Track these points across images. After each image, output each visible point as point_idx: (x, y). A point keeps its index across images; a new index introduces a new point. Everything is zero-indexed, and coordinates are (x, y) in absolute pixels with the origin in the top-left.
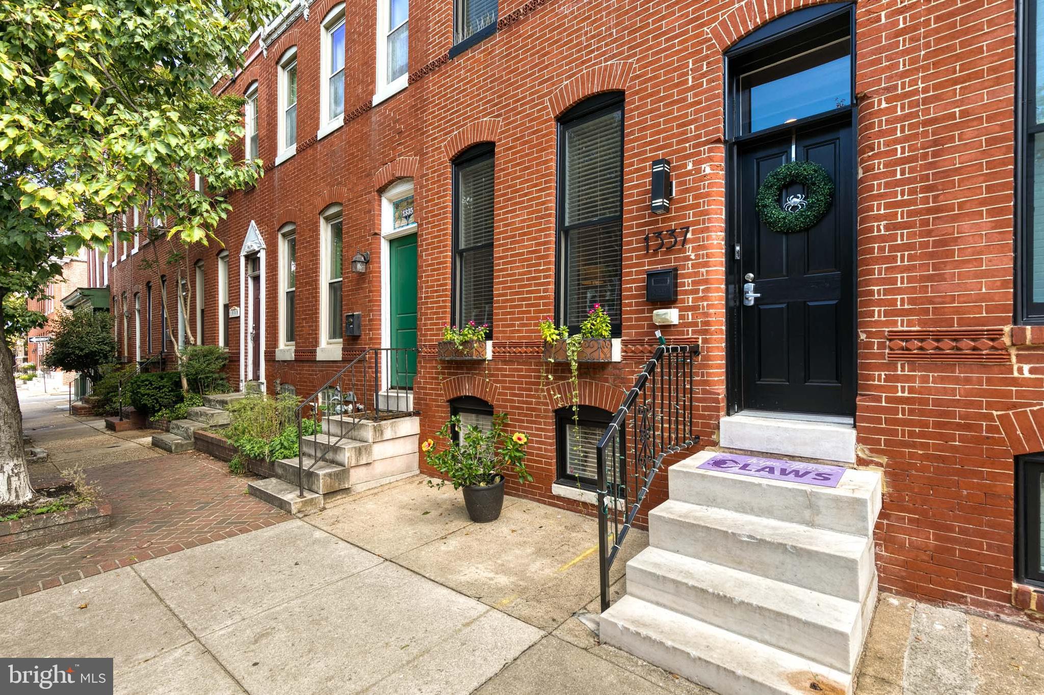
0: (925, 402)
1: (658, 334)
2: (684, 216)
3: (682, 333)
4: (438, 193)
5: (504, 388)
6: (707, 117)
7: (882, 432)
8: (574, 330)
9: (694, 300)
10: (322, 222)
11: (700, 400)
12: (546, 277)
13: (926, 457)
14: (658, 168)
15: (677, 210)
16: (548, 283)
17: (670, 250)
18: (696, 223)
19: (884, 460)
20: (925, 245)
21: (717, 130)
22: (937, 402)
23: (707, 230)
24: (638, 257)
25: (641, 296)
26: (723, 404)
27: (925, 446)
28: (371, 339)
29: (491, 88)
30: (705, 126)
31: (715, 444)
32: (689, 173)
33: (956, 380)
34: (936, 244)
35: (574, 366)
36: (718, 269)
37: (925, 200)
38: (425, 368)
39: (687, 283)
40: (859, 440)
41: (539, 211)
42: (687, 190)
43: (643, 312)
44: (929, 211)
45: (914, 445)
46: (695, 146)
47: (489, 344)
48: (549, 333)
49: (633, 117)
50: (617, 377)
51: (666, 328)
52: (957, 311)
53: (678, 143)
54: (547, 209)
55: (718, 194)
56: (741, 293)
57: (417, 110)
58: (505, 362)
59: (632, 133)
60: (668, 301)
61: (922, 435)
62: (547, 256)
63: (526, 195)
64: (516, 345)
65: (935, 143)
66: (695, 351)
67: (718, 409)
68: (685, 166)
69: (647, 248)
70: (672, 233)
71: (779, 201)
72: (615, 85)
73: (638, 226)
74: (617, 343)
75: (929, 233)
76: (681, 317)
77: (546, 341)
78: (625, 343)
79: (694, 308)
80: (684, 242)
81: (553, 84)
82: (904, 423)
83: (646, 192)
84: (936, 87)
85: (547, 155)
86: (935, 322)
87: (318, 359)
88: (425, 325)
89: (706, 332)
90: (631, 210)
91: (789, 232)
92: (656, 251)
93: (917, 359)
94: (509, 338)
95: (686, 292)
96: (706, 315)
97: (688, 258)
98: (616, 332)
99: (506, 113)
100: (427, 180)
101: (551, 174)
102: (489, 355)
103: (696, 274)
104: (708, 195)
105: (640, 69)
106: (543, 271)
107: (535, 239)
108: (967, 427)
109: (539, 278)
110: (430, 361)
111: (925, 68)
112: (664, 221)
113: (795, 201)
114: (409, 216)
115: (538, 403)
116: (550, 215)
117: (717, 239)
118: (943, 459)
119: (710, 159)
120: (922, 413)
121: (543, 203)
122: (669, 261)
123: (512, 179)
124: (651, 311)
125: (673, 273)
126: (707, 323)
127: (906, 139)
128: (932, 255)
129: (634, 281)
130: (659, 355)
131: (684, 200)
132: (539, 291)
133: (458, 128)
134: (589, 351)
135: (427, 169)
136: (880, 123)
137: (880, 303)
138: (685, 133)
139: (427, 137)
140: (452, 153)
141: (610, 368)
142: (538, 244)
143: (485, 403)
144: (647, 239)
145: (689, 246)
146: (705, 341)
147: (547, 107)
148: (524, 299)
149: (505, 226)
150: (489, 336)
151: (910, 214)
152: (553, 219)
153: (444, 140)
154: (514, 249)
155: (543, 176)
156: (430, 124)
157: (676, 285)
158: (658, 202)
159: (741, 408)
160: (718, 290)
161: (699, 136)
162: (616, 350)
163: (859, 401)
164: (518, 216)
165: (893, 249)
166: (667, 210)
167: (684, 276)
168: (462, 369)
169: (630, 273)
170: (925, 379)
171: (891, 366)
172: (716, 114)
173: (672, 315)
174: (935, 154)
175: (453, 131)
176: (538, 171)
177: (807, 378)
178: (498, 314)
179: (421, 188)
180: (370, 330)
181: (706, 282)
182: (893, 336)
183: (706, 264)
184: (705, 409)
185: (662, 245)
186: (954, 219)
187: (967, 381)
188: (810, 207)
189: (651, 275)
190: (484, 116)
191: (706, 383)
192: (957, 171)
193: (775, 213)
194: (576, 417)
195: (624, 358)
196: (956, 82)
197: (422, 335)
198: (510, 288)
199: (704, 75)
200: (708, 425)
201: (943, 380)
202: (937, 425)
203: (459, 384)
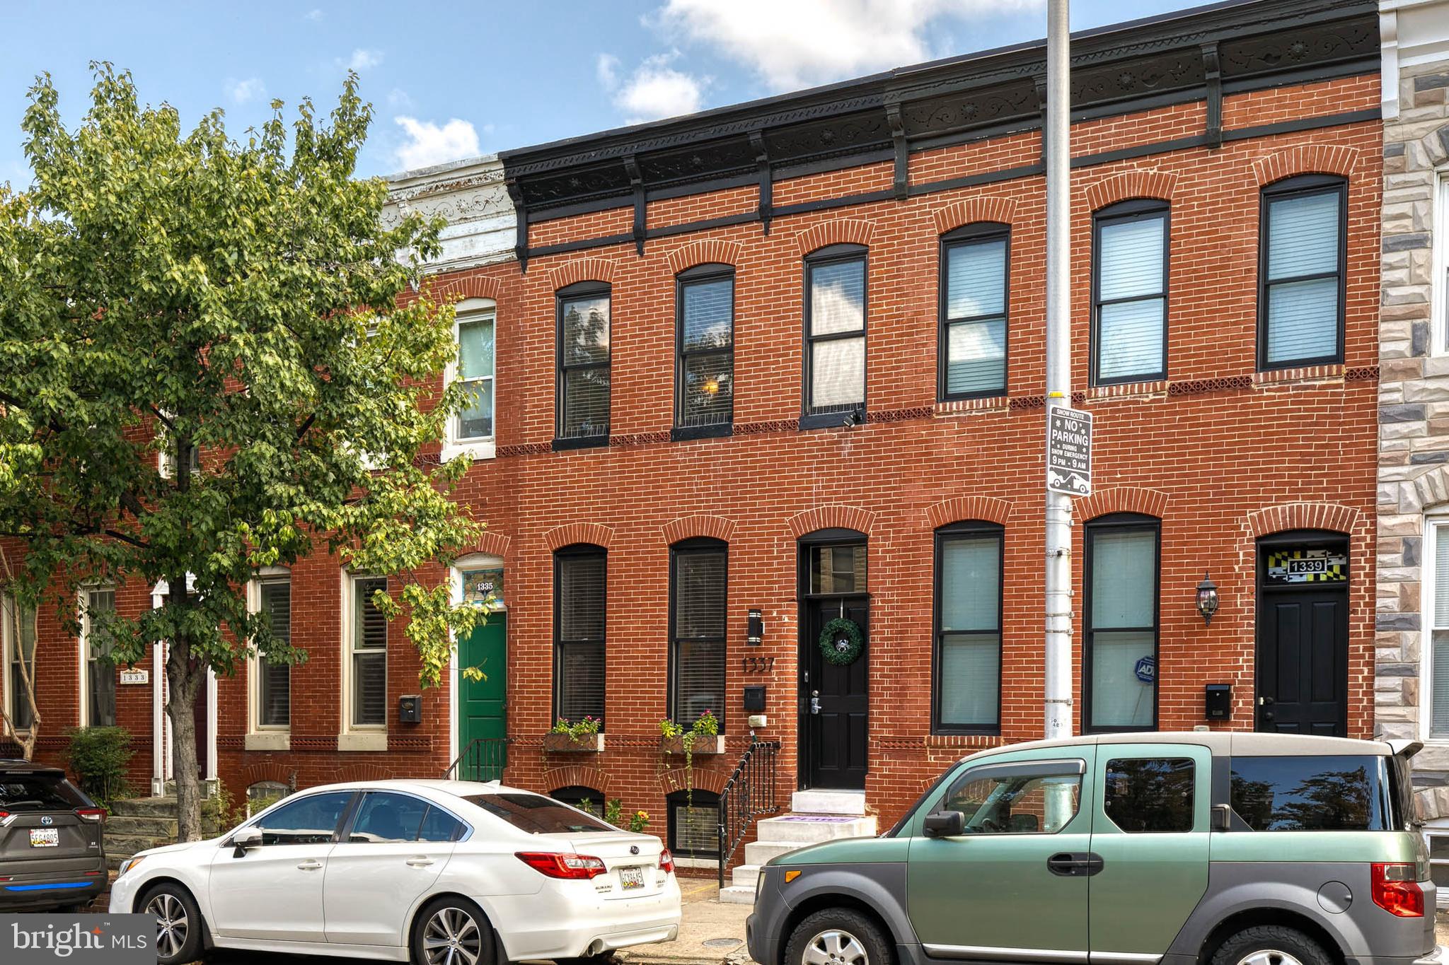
0: (894, 776)
1: (752, 733)
2: (770, 649)
3: (768, 733)
4: (537, 581)
5: (616, 777)
6: (786, 581)
7: (877, 795)
8: (688, 727)
9: (778, 710)
10: (343, 576)
11: (779, 781)
12: (659, 681)
13: (895, 807)
14: (753, 615)
15: (766, 643)
16: (662, 686)
17: (761, 672)
18: (779, 655)
19: (877, 811)
20: (896, 689)
21: (792, 593)
22: (900, 777)
23: (785, 661)
24: (738, 674)
25: (740, 704)
26: (795, 783)
27: (894, 801)
28: (438, 727)
29: (603, 497)
30: (784, 588)
31: (789, 811)
32: (774, 619)
33: (907, 764)
34: (901, 689)
35: (689, 756)
36: (792, 690)
37: (896, 664)
38: (520, 759)
39: (772, 698)
40: (867, 801)
41: (654, 622)
42: (773, 631)
43: (741, 716)
44: (899, 670)
45: (890, 801)
46: (779, 600)
47: (601, 737)
48: (669, 731)
49: (734, 567)
50: (721, 765)
51: (758, 729)
52: (908, 726)
53: (767, 595)
54: (660, 622)
55: (793, 637)
56: (810, 705)
57: (509, 487)
58: (618, 754)
59: (734, 578)
60: (760, 710)
61: (894, 795)
62: (661, 663)
63: (640, 605)
64: (629, 739)
65: (901, 632)
66: (777, 746)
67: (791, 787)
68: (771, 613)
69: (745, 668)
70: (762, 660)
71: (834, 644)
72: (719, 535)
73: (739, 650)
74: (721, 740)
75: (897, 682)
76: (768, 721)
77: (664, 736)
78: (727, 739)
79: (777, 716)
80: (771, 667)
81: (667, 516)
82: (887, 789)
83: (744, 626)
84: (902, 601)
85: (661, 575)
86: (900, 732)
87: (340, 748)
88: (519, 715)
89: (784, 733)
90: (732, 638)
91: (838, 665)
92: (751, 672)
93: (898, 754)
94: (622, 732)
95: (772, 704)
96: (785, 721)
97: (773, 680)
98: (721, 731)
99: (619, 525)
100: (521, 565)
101: (664, 593)
102: (601, 747)
103: (779, 692)
104: (786, 637)
105: (741, 529)
106: (657, 675)
107: (649, 646)
108: (911, 789)
109: (653, 681)
110: (527, 752)
111: (897, 589)
112: (757, 650)
113: (843, 644)
114: (487, 592)
115: (651, 789)
116: (663, 628)
117: (792, 668)
118: (901, 808)
119: (787, 612)
120: (894, 783)
121: (658, 616)
122: (760, 680)
123: (626, 588)
124: (747, 716)
125: (763, 690)
126: (785, 727)
127: (890, 626)
128: (899, 695)
129: (734, 692)
130: (753, 748)
131: (771, 637)
132: (653, 692)
133: (563, 523)
134: (700, 745)
135: (522, 553)
136: (877, 614)
137: (877, 720)
138: (772, 588)
139: (523, 520)
140: (556, 546)
141: (716, 758)
142: (651, 651)
143: (597, 792)
144: (744, 662)
145: (774, 671)
146: (784, 739)
147: (660, 534)
148: (638, 698)
149: (618, 629)
150: (601, 730)
151: (891, 670)
152: (666, 631)
153: (546, 530)
154: (628, 652)
155: (657, 593)
156: (527, 508)
157: (765, 698)
158: (753, 639)
159: (808, 788)
160: (793, 704)
161: (781, 594)
162: (721, 746)
163: (867, 778)
164: (632, 623)
165: (883, 689)
166: (759, 644)
167: (771, 692)
168: (568, 760)
169: (732, 686)
170: (895, 764)
171: (881, 757)
172: (792, 581)
173: (762, 720)
174: (902, 638)
175: (557, 523)
176: (651, 587)
177: (849, 765)
178: (610, 709)
179: (514, 571)
180: (435, 716)
181: (785, 698)
182: (883, 739)
183: (785, 686)
184: (784, 787)
185: (755, 668)
186: (908, 676)
187: (912, 764)
188: (849, 651)
189: (747, 691)
190: (594, 521)
191: (784, 768)
192: (909, 650)
193: (830, 652)
194: (690, 797)
195: (727, 751)
196: (909, 601)
197: (515, 725)
198: (623, 686)
199: (784, 551)
200: (785, 798)
201: (902, 764)
202: (901, 789)
203: (565, 775)
